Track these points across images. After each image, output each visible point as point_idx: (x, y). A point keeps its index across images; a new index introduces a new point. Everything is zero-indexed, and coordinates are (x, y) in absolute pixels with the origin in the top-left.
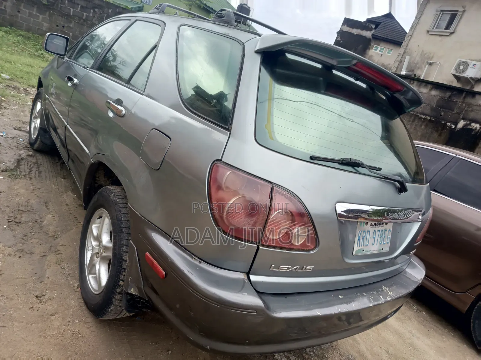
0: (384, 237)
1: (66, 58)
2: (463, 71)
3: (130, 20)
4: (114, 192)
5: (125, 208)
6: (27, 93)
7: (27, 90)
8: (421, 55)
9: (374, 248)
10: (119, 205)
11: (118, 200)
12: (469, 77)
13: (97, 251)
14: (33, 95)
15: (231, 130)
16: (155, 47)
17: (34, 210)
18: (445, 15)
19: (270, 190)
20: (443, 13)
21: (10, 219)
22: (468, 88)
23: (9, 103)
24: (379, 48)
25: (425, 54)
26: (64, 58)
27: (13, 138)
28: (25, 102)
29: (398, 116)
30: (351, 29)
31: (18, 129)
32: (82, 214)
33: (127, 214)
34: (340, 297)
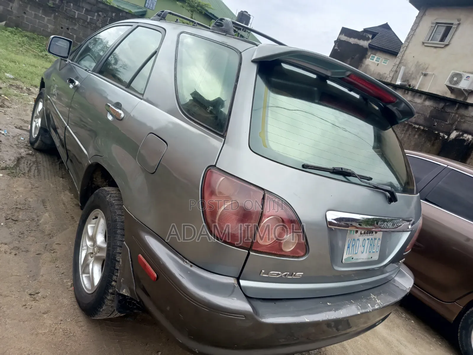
0: (374, 246)
1: (68, 60)
2: (457, 83)
3: (132, 26)
4: (110, 193)
5: (120, 209)
6: (29, 92)
7: (29, 90)
8: (416, 66)
9: (363, 257)
10: (114, 207)
11: (113, 202)
12: (462, 89)
13: (91, 251)
14: (35, 94)
15: (226, 136)
16: (155, 53)
17: (32, 209)
18: (440, 28)
19: (262, 197)
20: (438, 26)
21: (7, 217)
22: (461, 99)
23: (12, 102)
24: (376, 57)
25: (420, 65)
26: (67, 60)
27: (14, 137)
28: (28, 101)
29: (390, 127)
30: (349, 38)
31: (19, 128)
32: (78, 213)
33: (123, 215)
34: (329, 304)
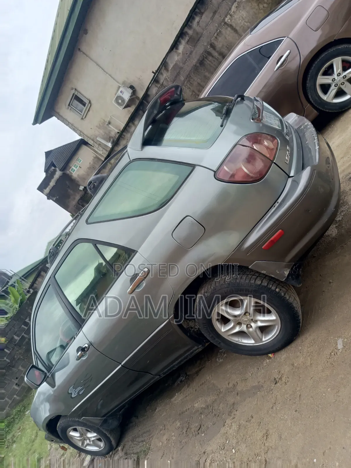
2: (123, 101)
3: (50, 285)
8: (99, 128)
12: (129, 98)
19: (241, 146)
20: (71, 105)
21: (196, 435)
22: (137, 102)
24: (73, 167)
